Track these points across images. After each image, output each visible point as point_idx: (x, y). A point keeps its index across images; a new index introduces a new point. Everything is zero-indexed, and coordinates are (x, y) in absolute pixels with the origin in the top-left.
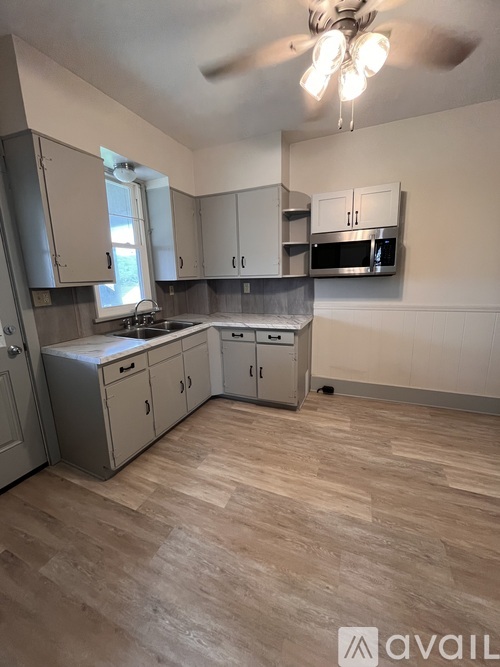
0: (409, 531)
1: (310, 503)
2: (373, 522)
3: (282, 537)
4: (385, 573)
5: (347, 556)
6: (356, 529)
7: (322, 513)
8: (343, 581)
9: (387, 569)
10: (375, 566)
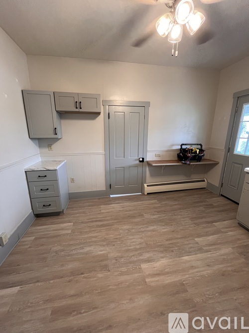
0: (124, 269)
1: (170, 260)
2: (140, 265)
3: (167, 240)
4: (130, 246)
5: (143, 245)
6: (145, 257)
7: (162, 258)
8: (141, 238)
9: (130, 248)
10: (134, 247)
